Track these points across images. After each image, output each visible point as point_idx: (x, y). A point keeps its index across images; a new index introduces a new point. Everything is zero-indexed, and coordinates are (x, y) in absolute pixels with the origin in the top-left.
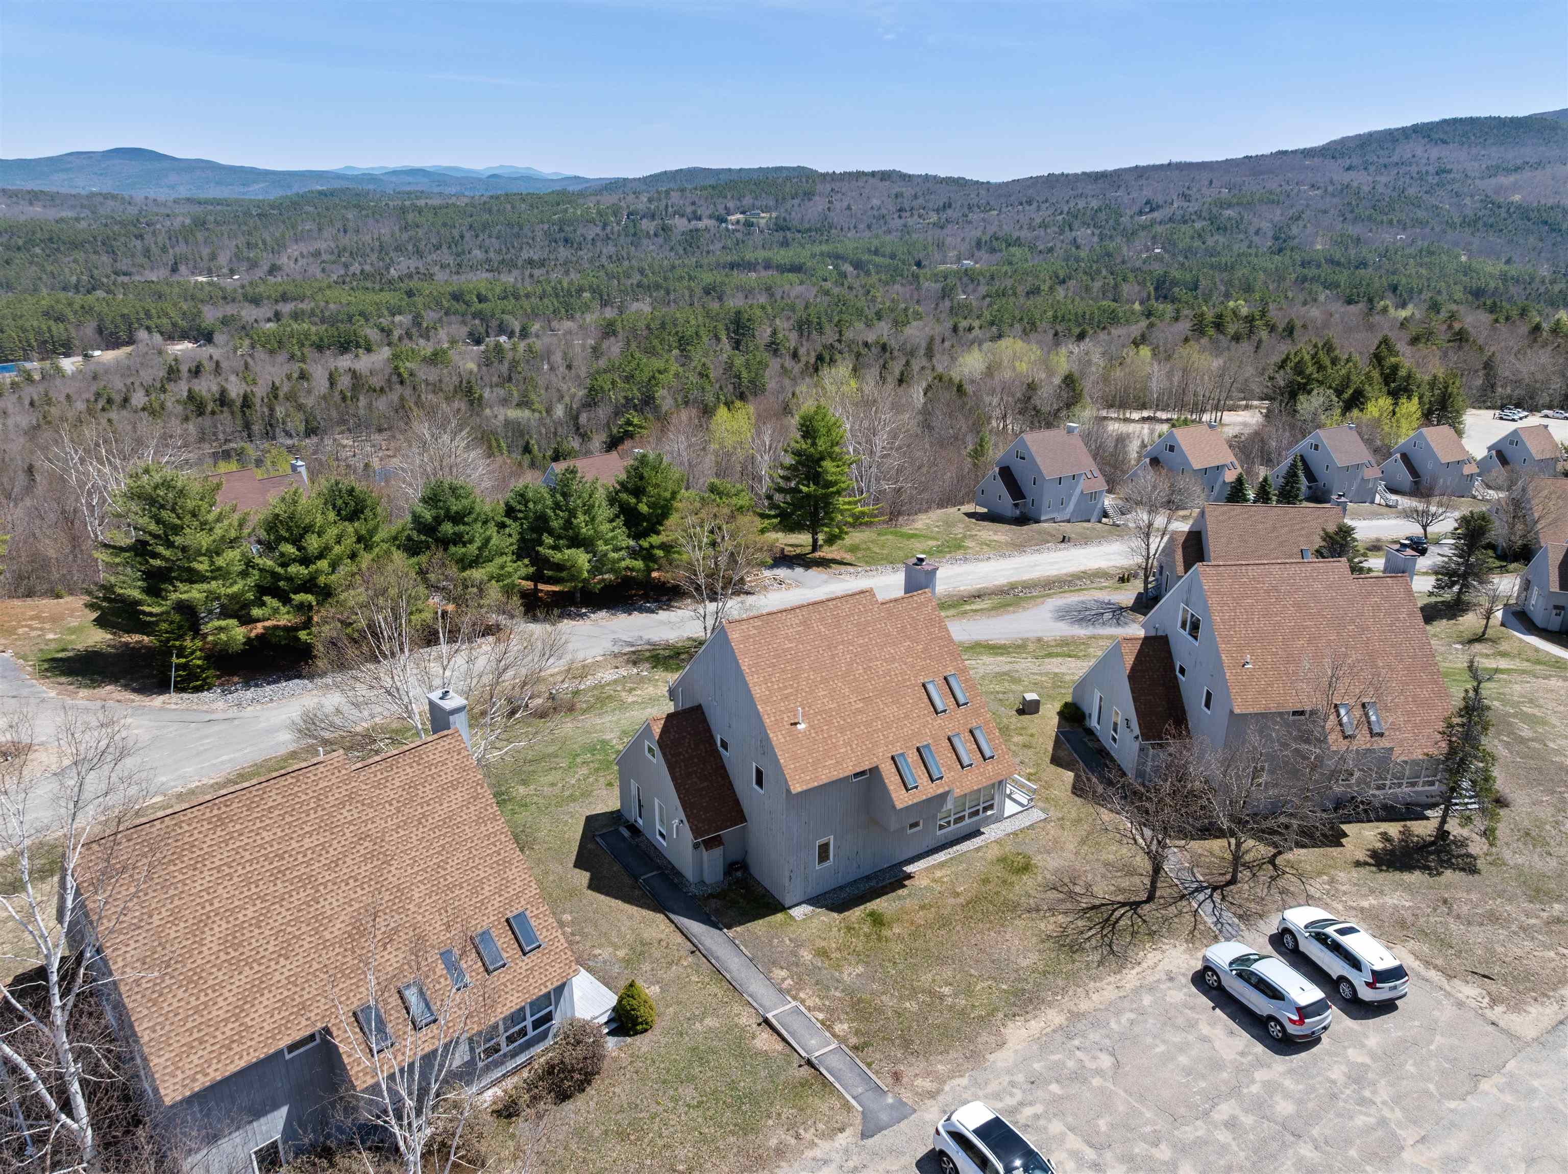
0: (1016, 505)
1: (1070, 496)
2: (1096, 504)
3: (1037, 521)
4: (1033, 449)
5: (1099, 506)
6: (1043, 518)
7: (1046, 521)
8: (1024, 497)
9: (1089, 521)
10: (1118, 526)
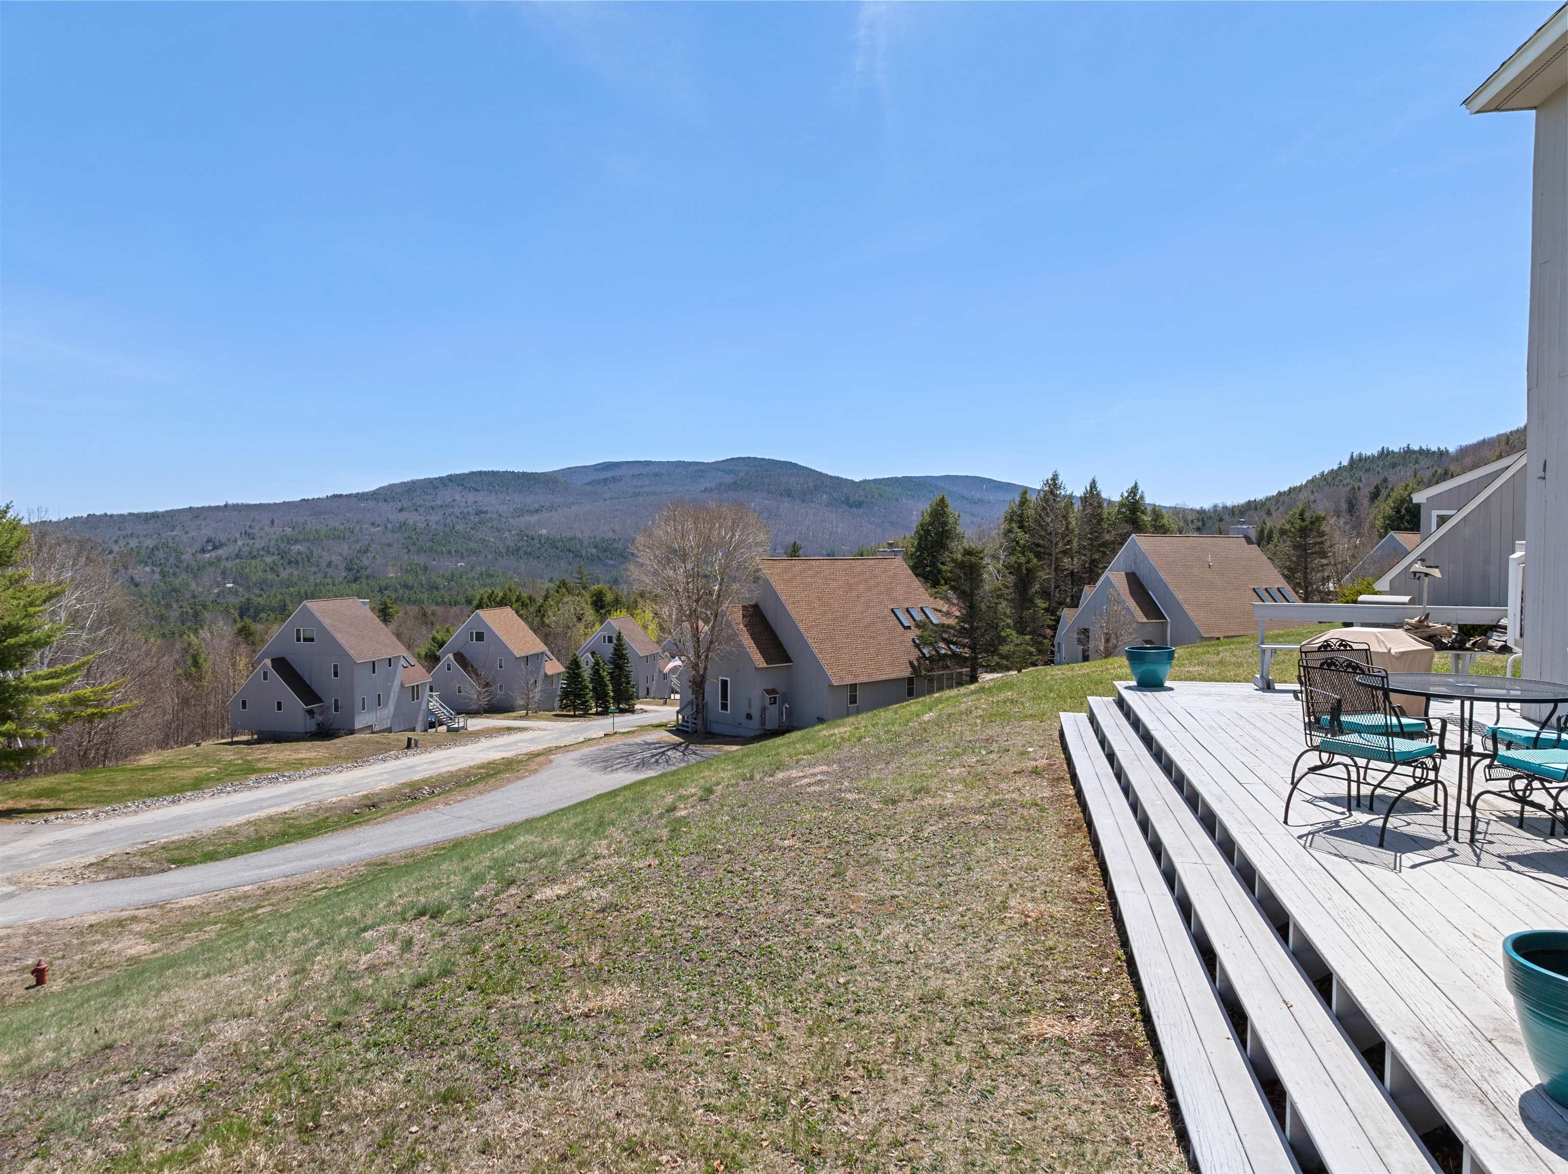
0: (311, 712)
1: (388, 690)
2: (420, 703)
3: (352, 732)
4: (326, 622)
5: (424, 707)
6: (357, 726)
7: (362, 730)
8: (320, 700)
9: (414, 730)
10: (457, 730)
